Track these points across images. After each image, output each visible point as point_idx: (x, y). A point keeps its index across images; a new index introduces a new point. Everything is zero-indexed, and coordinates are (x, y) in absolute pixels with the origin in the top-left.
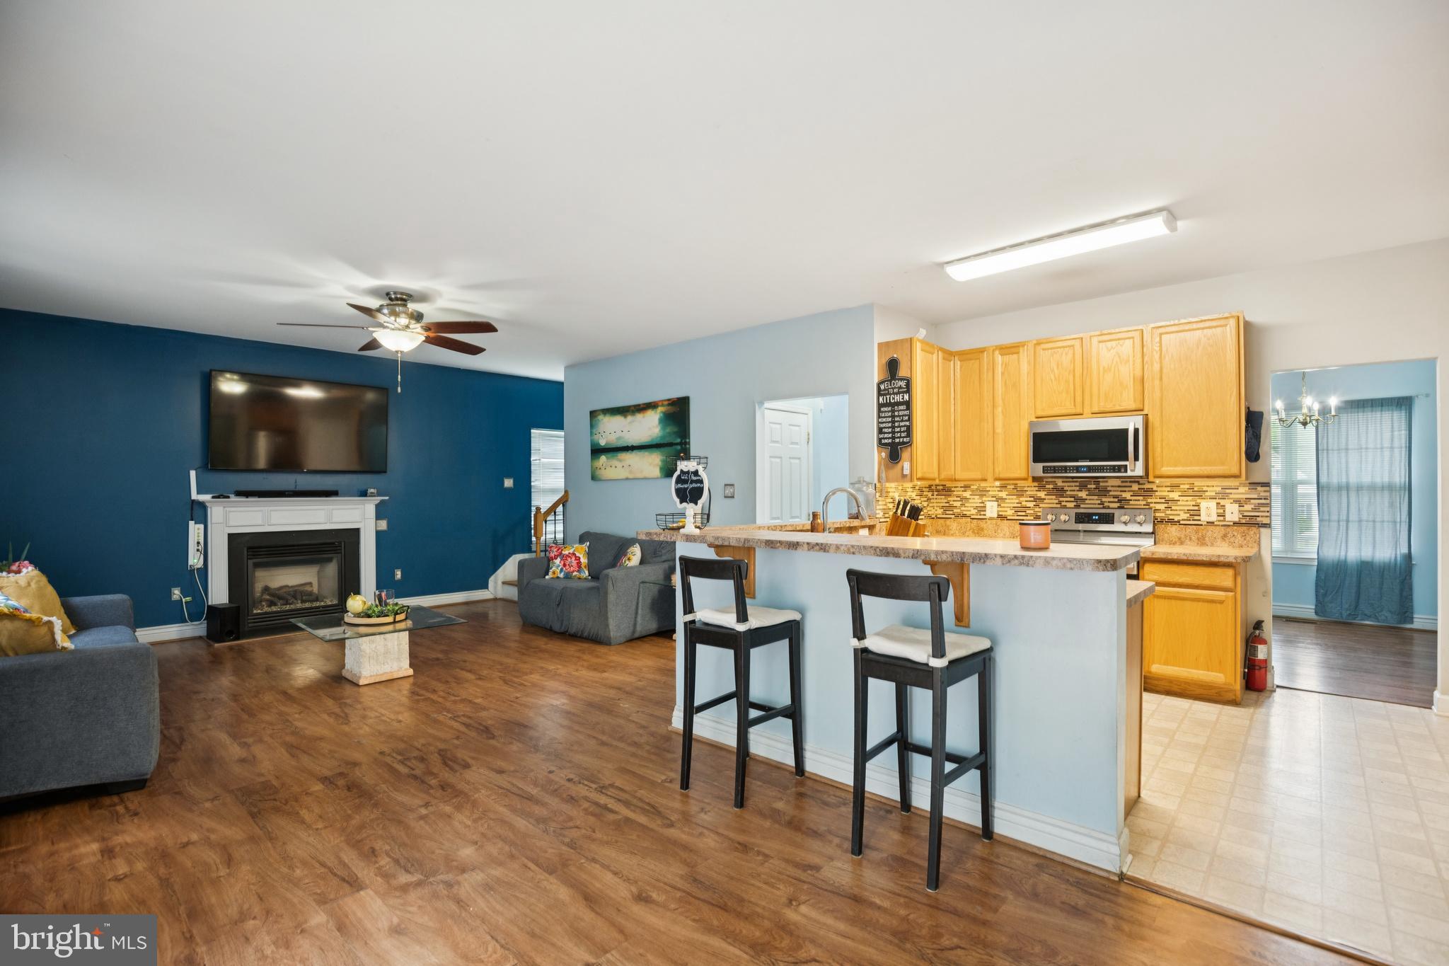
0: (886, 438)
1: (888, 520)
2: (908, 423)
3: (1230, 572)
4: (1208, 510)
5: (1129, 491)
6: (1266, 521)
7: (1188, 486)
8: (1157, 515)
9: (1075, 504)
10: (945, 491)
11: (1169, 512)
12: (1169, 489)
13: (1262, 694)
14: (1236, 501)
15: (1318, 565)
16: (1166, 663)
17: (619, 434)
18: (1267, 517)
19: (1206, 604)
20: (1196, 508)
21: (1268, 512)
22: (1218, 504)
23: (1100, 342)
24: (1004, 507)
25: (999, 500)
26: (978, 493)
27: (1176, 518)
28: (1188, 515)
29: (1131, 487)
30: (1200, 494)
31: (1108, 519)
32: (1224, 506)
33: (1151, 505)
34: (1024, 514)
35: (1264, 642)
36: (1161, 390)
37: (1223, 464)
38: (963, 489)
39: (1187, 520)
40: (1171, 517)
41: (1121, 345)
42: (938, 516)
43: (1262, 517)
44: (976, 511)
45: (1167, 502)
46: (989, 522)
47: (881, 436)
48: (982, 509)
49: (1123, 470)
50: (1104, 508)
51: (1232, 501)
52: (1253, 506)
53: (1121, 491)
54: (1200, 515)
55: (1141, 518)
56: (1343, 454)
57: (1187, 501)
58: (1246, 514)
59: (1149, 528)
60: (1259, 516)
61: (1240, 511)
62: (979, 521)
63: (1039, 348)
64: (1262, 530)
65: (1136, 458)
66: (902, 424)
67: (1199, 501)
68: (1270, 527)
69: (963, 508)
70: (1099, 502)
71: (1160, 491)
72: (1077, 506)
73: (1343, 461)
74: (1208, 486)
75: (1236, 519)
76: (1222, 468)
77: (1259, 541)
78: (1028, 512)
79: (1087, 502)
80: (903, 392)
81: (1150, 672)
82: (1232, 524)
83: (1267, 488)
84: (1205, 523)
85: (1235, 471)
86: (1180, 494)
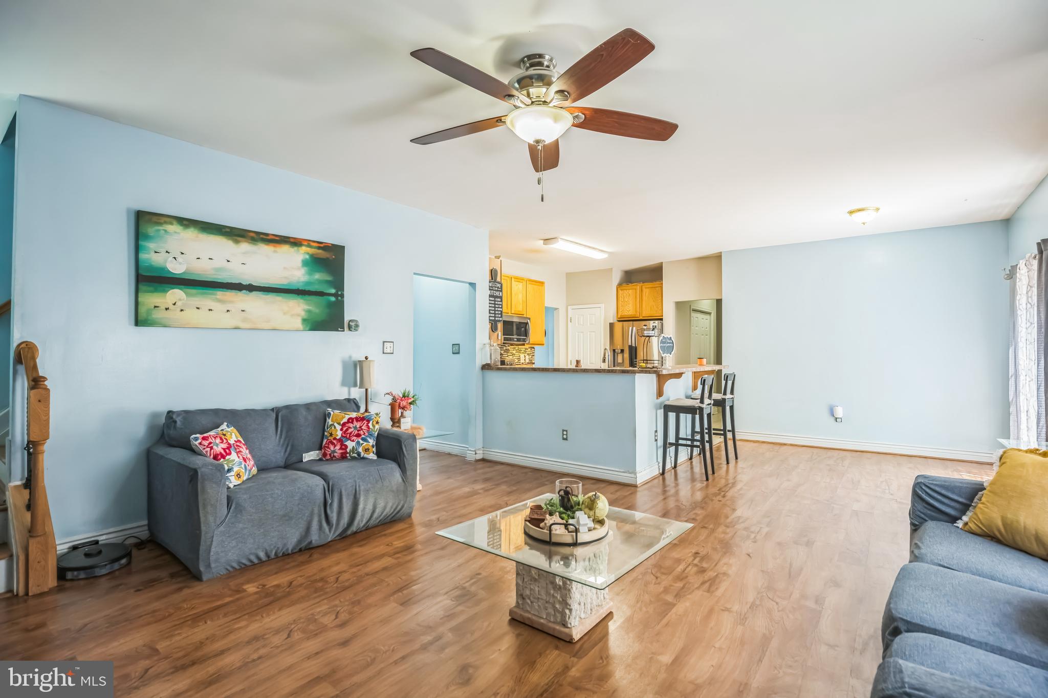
0: (492, 317)
2: (501, 309)
47: (490, 315)
66: (499, 309)
80: (500, 291)
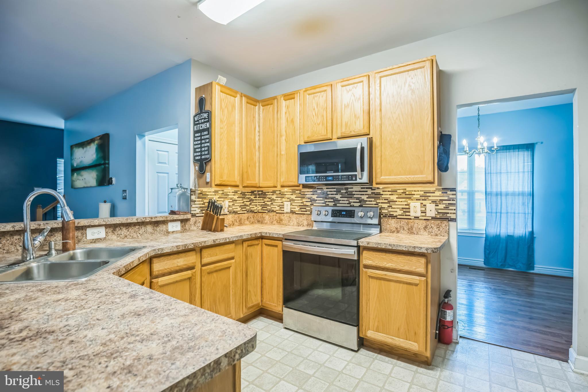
0: (198, 156)
1: (203, 215)
2: (208, 144)
3: (423, 260)
4: (415, 208)
5: (366, 195)
6: (453, 216)
7: (402, 191)
8: (383, 211)
9: (334, 203)
10: (263, 195)
11: (390, 210)
12: (390, 193)
13: (450, 346)
14: (434, 202)
15: (486, 237)
16: (377, 330)
17: (81, 159)
18: (454, 213)
19: (405, 286)
20: (407, 207)
21: (455, 210)
22: (422, 203)
23: (342, 86)
24: (294, 205)
25: (291, 200)
26: (280, 196)
27: (395, 214)
28: (402, 212)
29: (367, 191)
30: (409, 196)
31: (350, 214)
32: (425, 205)
33: (379, 204)
34: (304, 210)
35: (451, 308)
36: (381, 118)
37: (422, 174)
38: (272, 194)
39: (402, 215)
40: (391, 213)
41: (356, 88)
42: (259, 211)
43: (451, 213)
44: (279, 208)
45: (389, 202)
46: (285, 215)
47: (195, 154)
48: (282, 207)
49: (354, 179)
50: (351, 206)
51: (430, 202)
52: (444, 206)
53: (361, 195)
54: (409, 212)
55: (371, 214)
56: (499, 176)
57: (402, 202)
58: (440, 211)
59: (375, 221)
60: (448, 213)
61: (436, 209)
62: (280, 215)
63: (306, 93)
64: (451, 223)
65: (362, 170)
66: (206, 145)
67: (409, 202)
68: (456, 221)
69: (272, 206)
70: (348, 202)
71: (385, 195)
72: (335, 205)
73: (499, 179)
74: (415, 191)
75: (434, 215)
76: (421, 176)
77: (449, 232)
78: (307, 208)
79: (341, 202)
80: (206, 122)
81: (367, 336)
82: (430, 218)
83: (454, 193)
84: (413, 218)
85: (430, 179)
86: (397, 196)
